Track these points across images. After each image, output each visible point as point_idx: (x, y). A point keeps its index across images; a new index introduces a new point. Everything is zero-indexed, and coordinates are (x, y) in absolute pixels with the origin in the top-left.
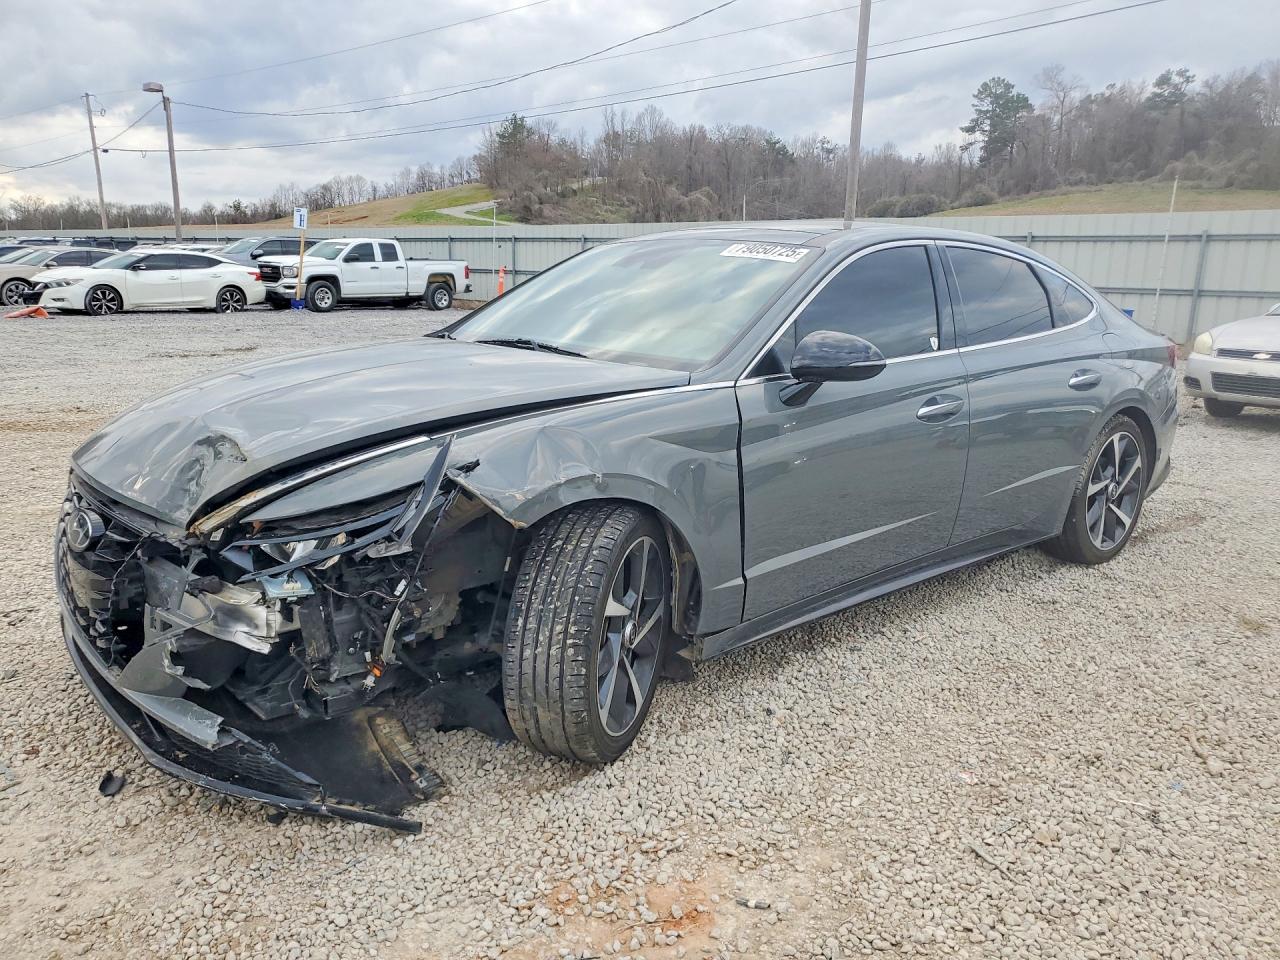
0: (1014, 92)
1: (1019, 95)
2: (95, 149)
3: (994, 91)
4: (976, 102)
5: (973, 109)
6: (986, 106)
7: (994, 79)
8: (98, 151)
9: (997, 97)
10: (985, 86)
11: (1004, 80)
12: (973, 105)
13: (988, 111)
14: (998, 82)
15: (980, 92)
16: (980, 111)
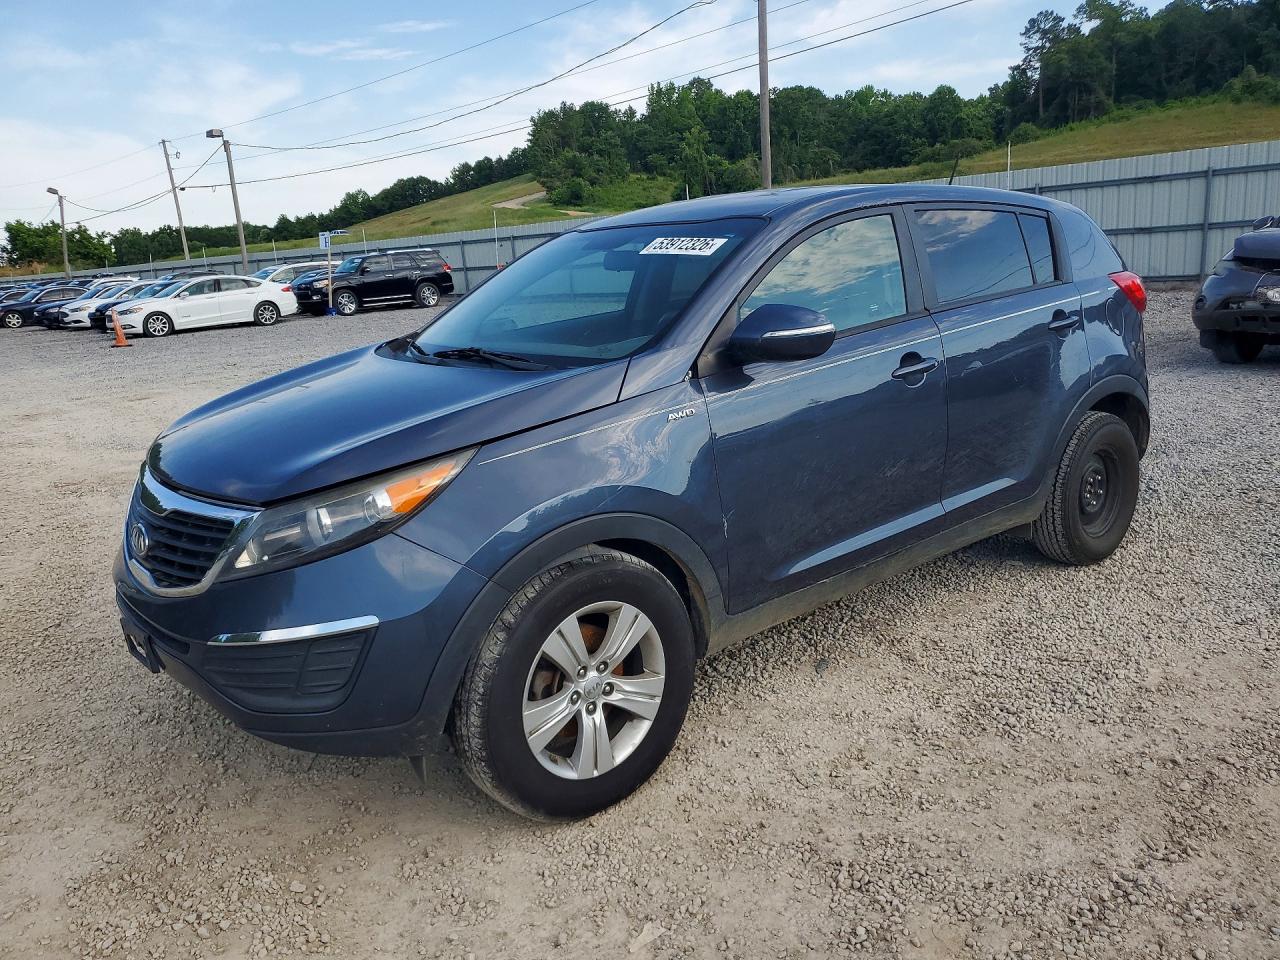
0: (1065, 24)
1: (1070, 26)
2: (174, 189)
3: (1042, 26)
4: (1023, 39)
5: (1022, 48)
6: (1035, 41)
7: (1041, 13)
8: (177, 190)
9: (1044, 33)
10: (1033, 22)
11: (1052, 13)
12: (1021, 44)
13: (1037, 48)
14: (1046, 15)
15: (1028, 30)
16: (1029, 50)
